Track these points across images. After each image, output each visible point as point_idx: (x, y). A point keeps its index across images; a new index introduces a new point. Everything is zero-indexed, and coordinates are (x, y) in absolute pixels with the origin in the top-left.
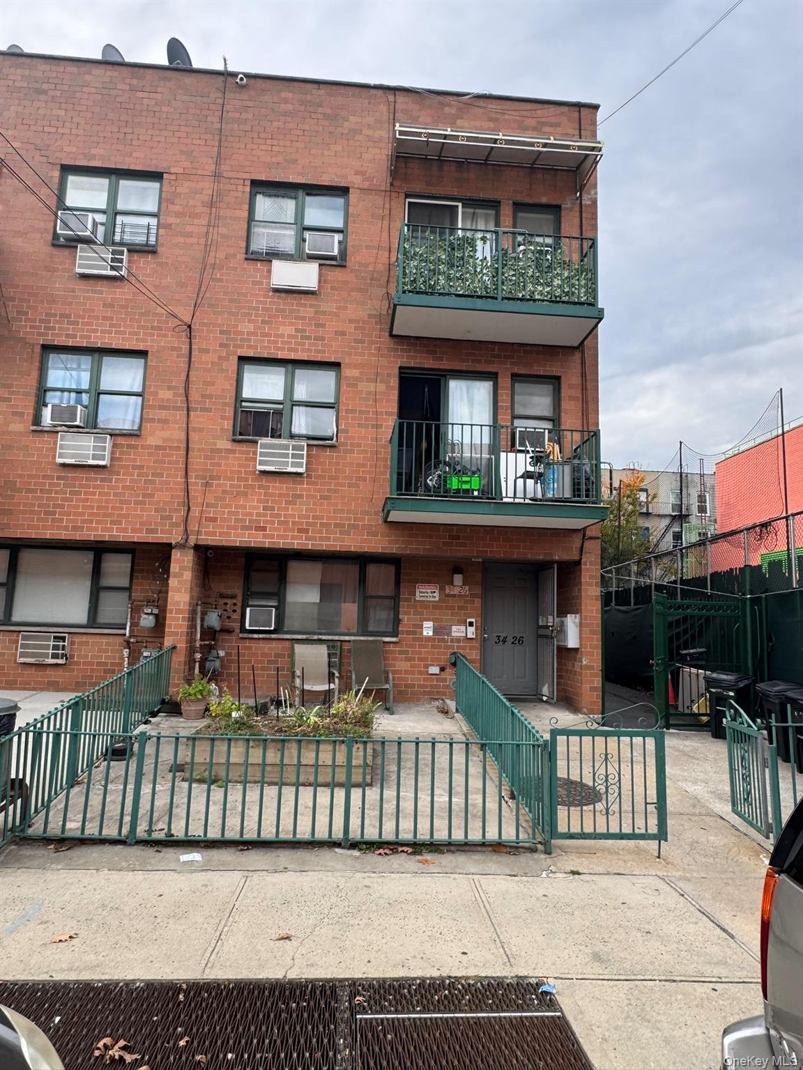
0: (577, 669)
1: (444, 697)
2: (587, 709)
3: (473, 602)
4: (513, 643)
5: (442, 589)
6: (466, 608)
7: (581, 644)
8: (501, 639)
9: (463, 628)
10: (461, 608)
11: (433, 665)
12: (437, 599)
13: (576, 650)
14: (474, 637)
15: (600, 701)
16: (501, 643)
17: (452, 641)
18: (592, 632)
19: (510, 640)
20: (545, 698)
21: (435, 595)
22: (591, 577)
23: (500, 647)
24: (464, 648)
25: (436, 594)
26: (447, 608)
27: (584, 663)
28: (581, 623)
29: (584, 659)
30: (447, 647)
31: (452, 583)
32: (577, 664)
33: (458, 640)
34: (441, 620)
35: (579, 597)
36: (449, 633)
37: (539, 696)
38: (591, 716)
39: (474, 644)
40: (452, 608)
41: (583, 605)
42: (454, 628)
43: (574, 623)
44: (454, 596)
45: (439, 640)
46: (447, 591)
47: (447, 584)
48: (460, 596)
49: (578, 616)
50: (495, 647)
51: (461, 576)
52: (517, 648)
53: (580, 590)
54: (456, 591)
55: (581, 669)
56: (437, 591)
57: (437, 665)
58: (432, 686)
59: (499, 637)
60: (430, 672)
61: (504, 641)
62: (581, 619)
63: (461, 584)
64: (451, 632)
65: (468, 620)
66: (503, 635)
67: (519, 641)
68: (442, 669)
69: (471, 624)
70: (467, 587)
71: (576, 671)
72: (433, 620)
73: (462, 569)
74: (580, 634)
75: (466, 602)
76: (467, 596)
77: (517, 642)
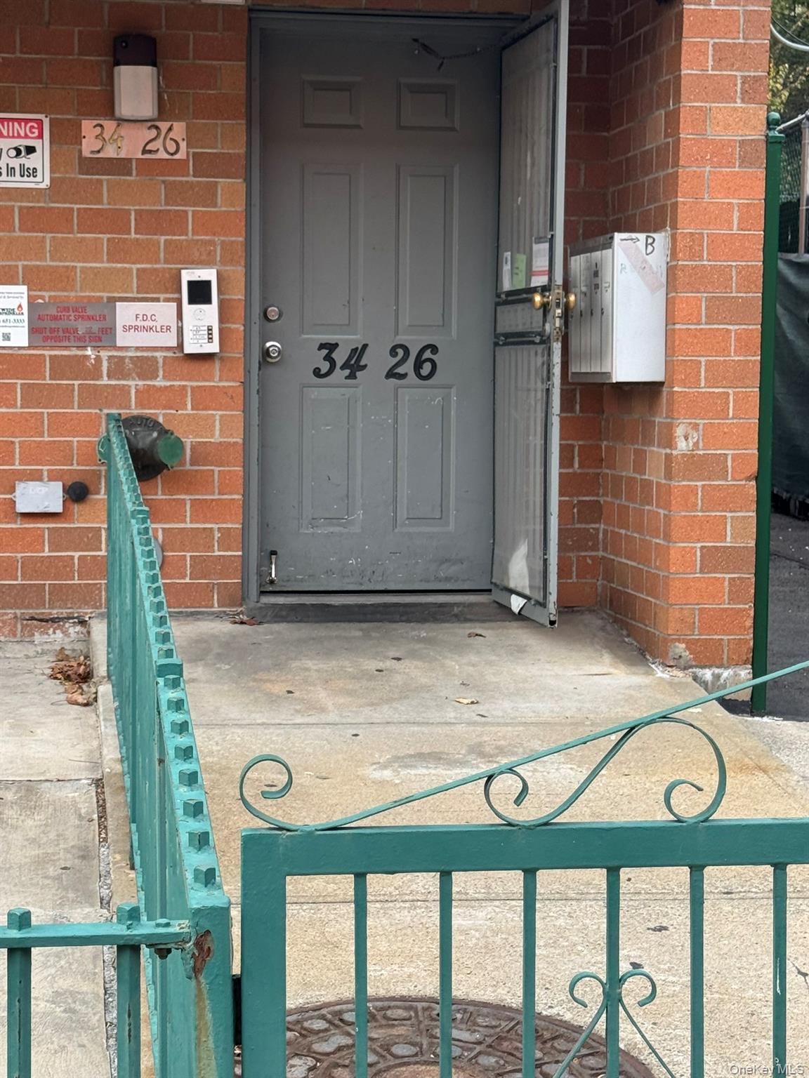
0: (654, 474)
1: (87, 612)
2: (690, 645)
3: (208, 195)
4: (391, 374)
5: (65, 135)
6: (174, 223)
7: (669, 365)
8: (340, 356)
9: (164, 311)
10: (153, 222)
11: (36, 477)
12: (43, 180)
13: (648, 391)
14: (214, 348)
15: (749, 607)
16: (340, 375)
17: (118, 368)
18: (721, 309)
19: (379, 360)
20: (516, 603)
21: (32, 161)
22: (723, 56)
23: (337, 388)
24: (173, 398)
25: (41, 160)
26: (92, 221)
27: (682, 446)
28: (671, 271)
29: (679, 431)
30: (92, 396)
31: (106, 106)
32: (656, 452)
33: (144, 365)
34: (62, 278)
35: (669, 154)
36: (105, 335)
37: (498, 596)
38: (707, 674)
39: (217, 379)
40: (116, 221)
41: (683, 186)
42: (125, 313)
43: (643, 268)
44: (120, 166)
45: (61, 367)
46: (88, 146)
47: (91, 114)
48: (149, 167)
49: (660, 238)
50: (314, 393)
51: (145, 74)
52: (411, 391)
53: (673, 121)
54: (128, 145)
55: (669, 475)
56: (44, 147)
57: (53, 477)
58: (32, 567)
59: (332, 347)
60: (21, 508)
61: (354, 365)
62: (674, 254)
63: (147, 109)
64: (110, 331)
65: (188, 276)
66: (347, 341)
67: (418, 366)
68: (77, 493)
69: (200, 293)
70: (179, 129)
71: (647, 485)
72: (32, 279)
73: (152, 42)
74: (670, 318)
75: (176, 193)
76: (178, 167)
77: (408, 367)
